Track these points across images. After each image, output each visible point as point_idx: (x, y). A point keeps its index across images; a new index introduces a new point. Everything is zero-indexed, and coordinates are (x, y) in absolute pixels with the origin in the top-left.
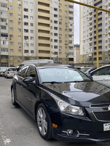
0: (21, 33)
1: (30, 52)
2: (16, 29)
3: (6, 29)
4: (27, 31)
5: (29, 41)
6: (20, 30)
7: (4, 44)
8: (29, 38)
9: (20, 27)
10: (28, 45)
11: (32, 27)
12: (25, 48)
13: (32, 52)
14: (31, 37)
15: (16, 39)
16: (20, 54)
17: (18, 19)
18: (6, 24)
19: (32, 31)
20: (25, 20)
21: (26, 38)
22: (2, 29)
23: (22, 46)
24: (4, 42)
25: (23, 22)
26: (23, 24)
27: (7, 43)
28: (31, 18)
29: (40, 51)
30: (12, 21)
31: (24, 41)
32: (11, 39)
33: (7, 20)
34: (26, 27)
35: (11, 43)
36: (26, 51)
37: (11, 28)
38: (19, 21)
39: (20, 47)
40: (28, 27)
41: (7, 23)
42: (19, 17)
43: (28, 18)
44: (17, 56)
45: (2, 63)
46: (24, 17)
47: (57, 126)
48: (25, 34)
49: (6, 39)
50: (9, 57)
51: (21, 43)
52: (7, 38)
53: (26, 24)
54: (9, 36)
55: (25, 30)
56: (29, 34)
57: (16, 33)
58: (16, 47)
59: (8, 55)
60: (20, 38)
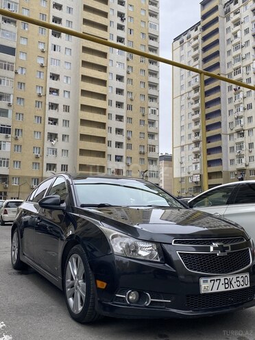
0: (42, 125)
1: (59, 167)
2: (29, 118)
3: (7, 116)
4: (54, 121)
5: (60, 144)
6: (39, 119)
8: (60, 137)
9: (40, 114)
10: (55, 152)
11: (67, 113)
12: (50, 158)
13: (64, 168)
14: (64, 136)
15: (29, 140)
16: (35, 173)
17: (36, 95)
18: (9, 105)
19: (66, 122)
20: (52, 98)
21: (53, 136)
23: (43, 156)
25: (47, 103)
26: (47, 107)
27: (8, 147)
28: (66, 94)
29: (83, 167)
30: (23, 99)
31: (47, 144)
32: (16, 139)
33: (12, 97)
34: (52, 114)
35: (18, 147)
36: (51, 167)
37: (20, 115)
38: (39, 99)
39: (37, 157)
40: (59, 114)
41: (11, 102)
42: (39, 91)
43: (58, 95)
44: (28, 177)
46: (50, 91)
48: (51, 129)
49: (7, 137)
50: (10, 179)
51: (40, 149)
52: (9, 135)
53: (54, 106)
54: (13, 132)
55: (50, 119)
56: (59, 129)
57: (29, 126)
58: (27, 156)
59: (8, 176)
60: (37, 137)
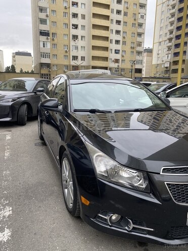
0: (68, 30)
1: (79, 58)
2: (60, 24)
3: (46, 24)
4: (76, 27)
5: (80, 43)
6: (66, 25)
7: (44, 46)
8: (80, 37)
9: (67, 22)
10: (77, 48)
11: (84, 20)
12: (73, 53)
13: (83, 58)
14: (82, 37)
15: (61, 40)
16: (66, 62)
17: (63, 8)
18: (47, 16)
19: (83, 27)
20: (73, 10)
21: (75, 37)
22: (42, 24)
23: (69, 51)
24: (44, 44)
25: (71, 13)
26: (71, 16)
27: (49, 45)
28: (83, 5)
29: (94, 58)
30: (55, 11)
31: (72, 43)
32: (53, 40)
33: (48, 9)
34: (74, 21)
35: (54, 45)
36: (75, 58)
37: (54, 23)
38: (65, 11)
39: (66, 52)
40: (78, 21)
41: (48, 14)
42: (65, 4)
43: (77, 7)
44: (62, 65)
45: (42, 74)
46: (72, 4)
47: (88, 202)
48: (74, 32)
49: (47, 39)
50: (52, 66)
51: (68, 46)
52: (49, 38)
53: (75, 15)
54: (51, 35)
55: (73, 25)
56: (79, 32)
57: (60, 30)
58: (60, 51)
59: (50, 64)
60: (66, 38)
